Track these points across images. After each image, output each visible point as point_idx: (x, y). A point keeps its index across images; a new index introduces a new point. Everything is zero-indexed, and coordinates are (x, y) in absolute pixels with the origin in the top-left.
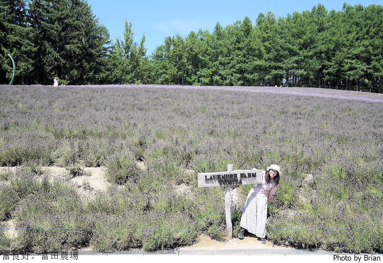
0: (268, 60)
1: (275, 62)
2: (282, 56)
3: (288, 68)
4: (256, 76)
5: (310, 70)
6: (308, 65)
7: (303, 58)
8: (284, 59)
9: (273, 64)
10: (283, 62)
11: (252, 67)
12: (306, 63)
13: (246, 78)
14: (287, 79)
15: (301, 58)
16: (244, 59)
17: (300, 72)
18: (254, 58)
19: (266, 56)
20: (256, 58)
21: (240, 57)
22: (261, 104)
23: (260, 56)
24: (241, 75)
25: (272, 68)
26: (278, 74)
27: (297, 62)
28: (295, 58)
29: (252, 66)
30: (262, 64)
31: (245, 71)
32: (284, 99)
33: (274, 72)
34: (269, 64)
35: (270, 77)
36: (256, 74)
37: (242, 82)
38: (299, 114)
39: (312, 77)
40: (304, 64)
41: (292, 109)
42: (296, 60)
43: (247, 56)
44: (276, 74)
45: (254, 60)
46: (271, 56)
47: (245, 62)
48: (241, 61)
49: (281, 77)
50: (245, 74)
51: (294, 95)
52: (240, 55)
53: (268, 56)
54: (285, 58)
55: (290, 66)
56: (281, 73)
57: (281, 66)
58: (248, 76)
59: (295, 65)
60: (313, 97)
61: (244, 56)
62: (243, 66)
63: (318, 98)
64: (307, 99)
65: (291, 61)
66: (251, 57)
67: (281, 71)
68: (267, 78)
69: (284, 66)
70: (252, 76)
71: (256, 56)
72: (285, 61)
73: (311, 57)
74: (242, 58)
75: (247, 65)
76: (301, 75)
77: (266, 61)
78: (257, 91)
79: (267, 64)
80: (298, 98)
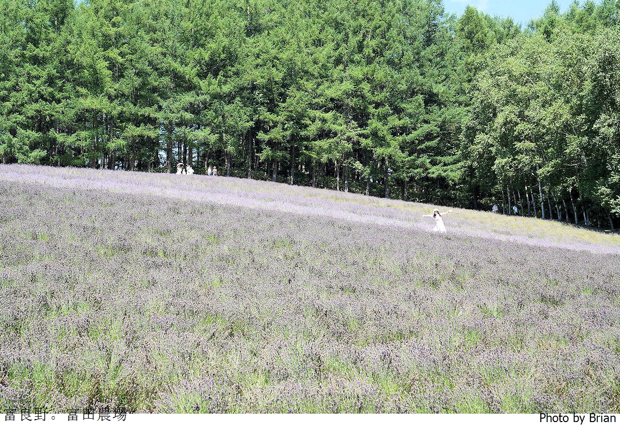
0: (117, 97)
1: (135, 105)
2: (154, 90)
3: (171, 123)
4: (82, 138)
5: (226, 132)
6: (220, 118)
7: (208, 98)
8: (159, 98)
9: (130, 108)
10: (156, 106)
11: (71, 113)
12: (216, 111)
13: (54, 141)
14: (169, 151)
15: (201, 98)
16: (50, 90)
17: (202, 134)
18: (79, 88)
19: (111, 87)
20: (83, 91)
21: (38, 83)
22: (67, 223)
23: (96, 85)
24: (40, 134)
25: (129, 120)
26: (141, 136)
27: (193, 108)
28: (188, 98)
29: (73, 111)
30: (99, 107)
31: (52, 124)
32: (135, 212)
33: (133, 131)
34: (119, 108)
35: (121, 142)
36: (84, 134)
37: (44, 153)
38: (161, 254)
39: (230, 149)
40: (210, 114)
41: (147, 240)
42: (191, 103)
43: (59, 83)
44: (139, 136)
45: (78, 95)
46: (126, 86)
47: (53, 99)
48: (42, 97)
49: (152, 144)
50: (52, 133)
51: (165, 201)
52: (38, 78)
53: (117, 86)
54: (164, 96)
55: (174, 117)
56: (152, 134)
57: (152, 115)
58: (60, 138)
59: (188, 116)
60: (212, 208)
61: (50, 81)
62: (48, 109)
63: (228, 209)
64: (197, 210)
65: (177, 104)
66: (68, 86)
67: (150, 129)
68: (113, 145)
69: (160, 116)
70: (71, 139)
71: (84, 84)
72: (164, 104)
73: (230, 98)
74: (43, 88)
75: (59, 107)
76: (205, 144)
77: (111, 98)
78: (72, 184)
79: (116, 109)
80: (175, 208)
